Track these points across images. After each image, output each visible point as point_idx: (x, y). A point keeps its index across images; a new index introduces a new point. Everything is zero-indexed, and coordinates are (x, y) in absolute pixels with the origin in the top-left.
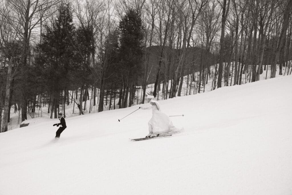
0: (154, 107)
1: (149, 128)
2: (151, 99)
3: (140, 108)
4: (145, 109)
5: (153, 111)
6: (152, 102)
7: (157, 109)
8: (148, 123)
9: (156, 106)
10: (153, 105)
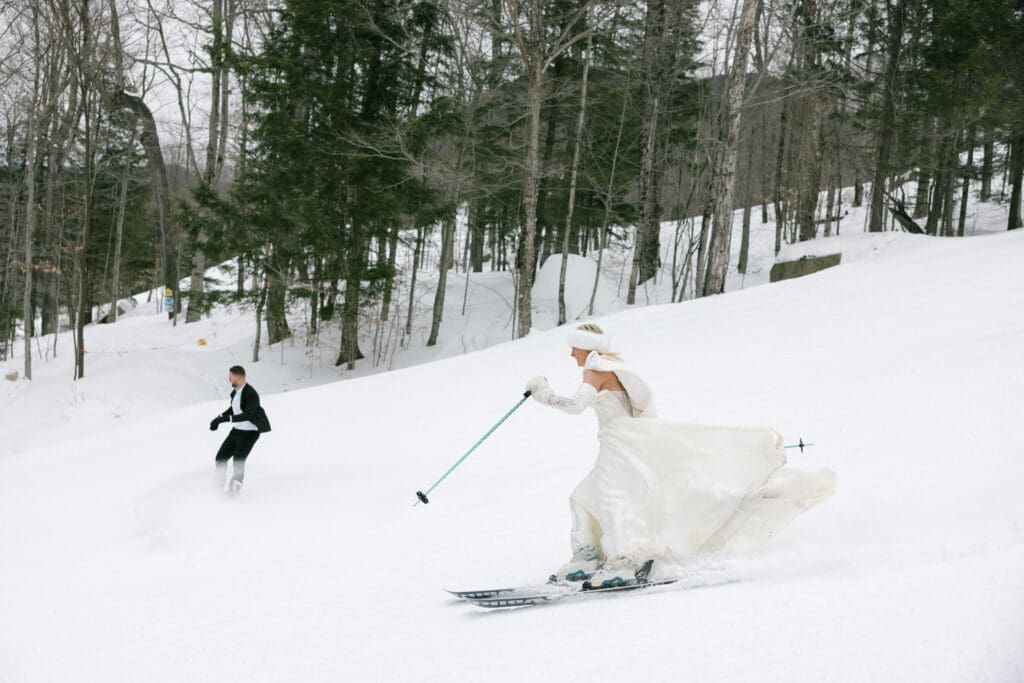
0: (611, 397)
1: (576, 528)
2: (589, 352)
4: (549, 402)
5: (604, 422)
6: (595, 372)
7: (625, 412)
8: (571, 498)
9: (620, 393)
10: (601, 389)
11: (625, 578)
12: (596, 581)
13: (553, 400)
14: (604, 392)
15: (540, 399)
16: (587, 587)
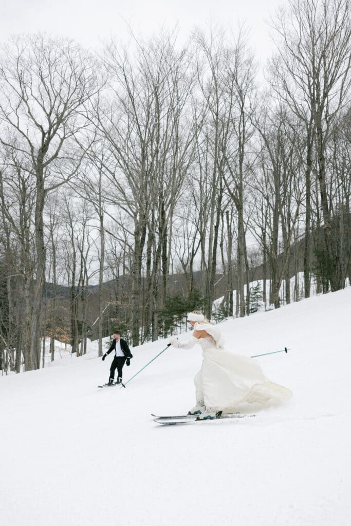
2: (195, 322)
3: (169, 345)
4: (179, 347)
5: (204, 350)
6: (197, 331)
7: (212, 345)
9: (209, 338)
10: (200, 338)
11: (212, 416)
12: (201, 417)
13: (180, 346)
14: (201, 339)
15: (175, 346)
16: (198, 419)
